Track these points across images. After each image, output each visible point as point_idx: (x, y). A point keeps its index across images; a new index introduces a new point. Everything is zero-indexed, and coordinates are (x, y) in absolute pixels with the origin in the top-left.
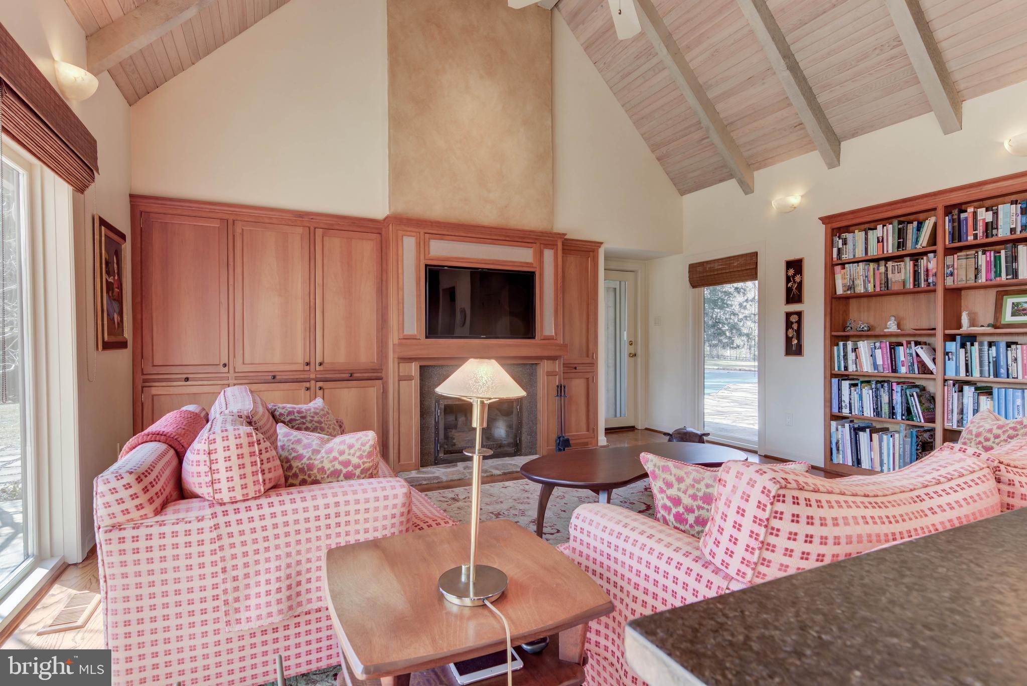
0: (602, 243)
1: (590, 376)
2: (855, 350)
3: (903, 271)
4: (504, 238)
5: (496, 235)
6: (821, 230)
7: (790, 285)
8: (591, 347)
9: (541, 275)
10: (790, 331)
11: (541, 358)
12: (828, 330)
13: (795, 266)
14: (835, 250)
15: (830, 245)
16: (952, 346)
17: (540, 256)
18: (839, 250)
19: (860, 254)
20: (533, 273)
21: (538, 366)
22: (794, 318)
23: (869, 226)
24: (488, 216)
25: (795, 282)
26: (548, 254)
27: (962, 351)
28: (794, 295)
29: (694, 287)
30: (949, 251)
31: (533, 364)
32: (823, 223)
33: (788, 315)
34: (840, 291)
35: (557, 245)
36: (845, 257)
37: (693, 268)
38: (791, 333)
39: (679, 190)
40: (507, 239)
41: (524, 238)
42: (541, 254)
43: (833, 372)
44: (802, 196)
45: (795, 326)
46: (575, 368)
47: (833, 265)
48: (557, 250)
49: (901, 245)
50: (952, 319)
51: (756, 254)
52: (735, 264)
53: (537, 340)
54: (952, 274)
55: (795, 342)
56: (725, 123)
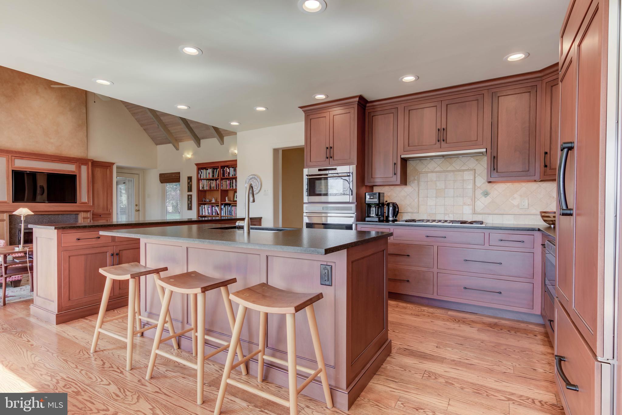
0: (114, 163)
1: (109, 219)
2: (204, 208)
3: (213, 184)
4: (58, 160)
5: (54, 158)
6: (195, 168)
7: (189, 185)
8: (109, 207)
9: (80, 176)
10: (189, 201)
11: (80, 211)
12: (197, 201)
13: (190, 179)
14: (199, 175)
15: (198, 173)
16: (223, 207)
17: (79, 168)
18: (200, 175)
19: (205, 177)
20: (76, 175)
21: (79, 215)
22: (190, 197)
23: (206, 169)
24: (50, 150)
25: (190, 184)
26: (84, 169)
27: (224, 208)
28: (190, 189)
29: (162, 183)
30: (222, 179)
31: (76, 214)
32: (196, 166)
33: (188, 195)
34: (201, 189)
35: (88, 164)
36: (202, 177)
37: (161, 175)
38: (189, 202)
39: (155, 143)
40: (61, 160)
41: (70, 160)
42: (80, 167)
43: (199, 215)
44: (192, 155)
45: (190, 200)
46: (100, 216)
47: (199, 180)
48: (88, 166)
49: (213, 176)
50: (223, 199)
51: (179, 173)
52: (174, 176)
53: (78, 204)
54: (222, 186)
55: (190, 205)
56: (165, 124)
